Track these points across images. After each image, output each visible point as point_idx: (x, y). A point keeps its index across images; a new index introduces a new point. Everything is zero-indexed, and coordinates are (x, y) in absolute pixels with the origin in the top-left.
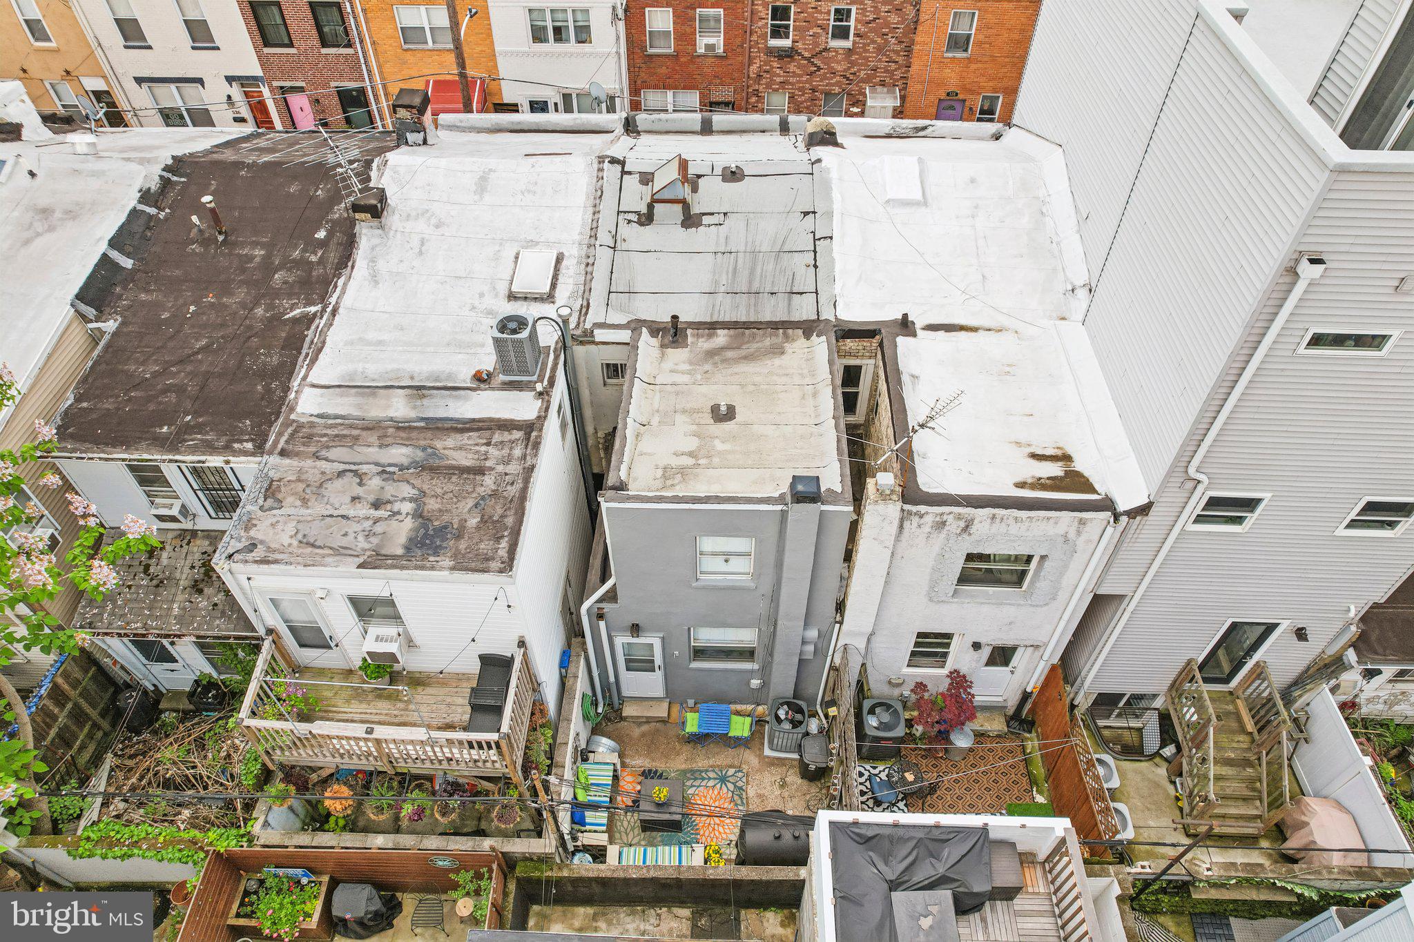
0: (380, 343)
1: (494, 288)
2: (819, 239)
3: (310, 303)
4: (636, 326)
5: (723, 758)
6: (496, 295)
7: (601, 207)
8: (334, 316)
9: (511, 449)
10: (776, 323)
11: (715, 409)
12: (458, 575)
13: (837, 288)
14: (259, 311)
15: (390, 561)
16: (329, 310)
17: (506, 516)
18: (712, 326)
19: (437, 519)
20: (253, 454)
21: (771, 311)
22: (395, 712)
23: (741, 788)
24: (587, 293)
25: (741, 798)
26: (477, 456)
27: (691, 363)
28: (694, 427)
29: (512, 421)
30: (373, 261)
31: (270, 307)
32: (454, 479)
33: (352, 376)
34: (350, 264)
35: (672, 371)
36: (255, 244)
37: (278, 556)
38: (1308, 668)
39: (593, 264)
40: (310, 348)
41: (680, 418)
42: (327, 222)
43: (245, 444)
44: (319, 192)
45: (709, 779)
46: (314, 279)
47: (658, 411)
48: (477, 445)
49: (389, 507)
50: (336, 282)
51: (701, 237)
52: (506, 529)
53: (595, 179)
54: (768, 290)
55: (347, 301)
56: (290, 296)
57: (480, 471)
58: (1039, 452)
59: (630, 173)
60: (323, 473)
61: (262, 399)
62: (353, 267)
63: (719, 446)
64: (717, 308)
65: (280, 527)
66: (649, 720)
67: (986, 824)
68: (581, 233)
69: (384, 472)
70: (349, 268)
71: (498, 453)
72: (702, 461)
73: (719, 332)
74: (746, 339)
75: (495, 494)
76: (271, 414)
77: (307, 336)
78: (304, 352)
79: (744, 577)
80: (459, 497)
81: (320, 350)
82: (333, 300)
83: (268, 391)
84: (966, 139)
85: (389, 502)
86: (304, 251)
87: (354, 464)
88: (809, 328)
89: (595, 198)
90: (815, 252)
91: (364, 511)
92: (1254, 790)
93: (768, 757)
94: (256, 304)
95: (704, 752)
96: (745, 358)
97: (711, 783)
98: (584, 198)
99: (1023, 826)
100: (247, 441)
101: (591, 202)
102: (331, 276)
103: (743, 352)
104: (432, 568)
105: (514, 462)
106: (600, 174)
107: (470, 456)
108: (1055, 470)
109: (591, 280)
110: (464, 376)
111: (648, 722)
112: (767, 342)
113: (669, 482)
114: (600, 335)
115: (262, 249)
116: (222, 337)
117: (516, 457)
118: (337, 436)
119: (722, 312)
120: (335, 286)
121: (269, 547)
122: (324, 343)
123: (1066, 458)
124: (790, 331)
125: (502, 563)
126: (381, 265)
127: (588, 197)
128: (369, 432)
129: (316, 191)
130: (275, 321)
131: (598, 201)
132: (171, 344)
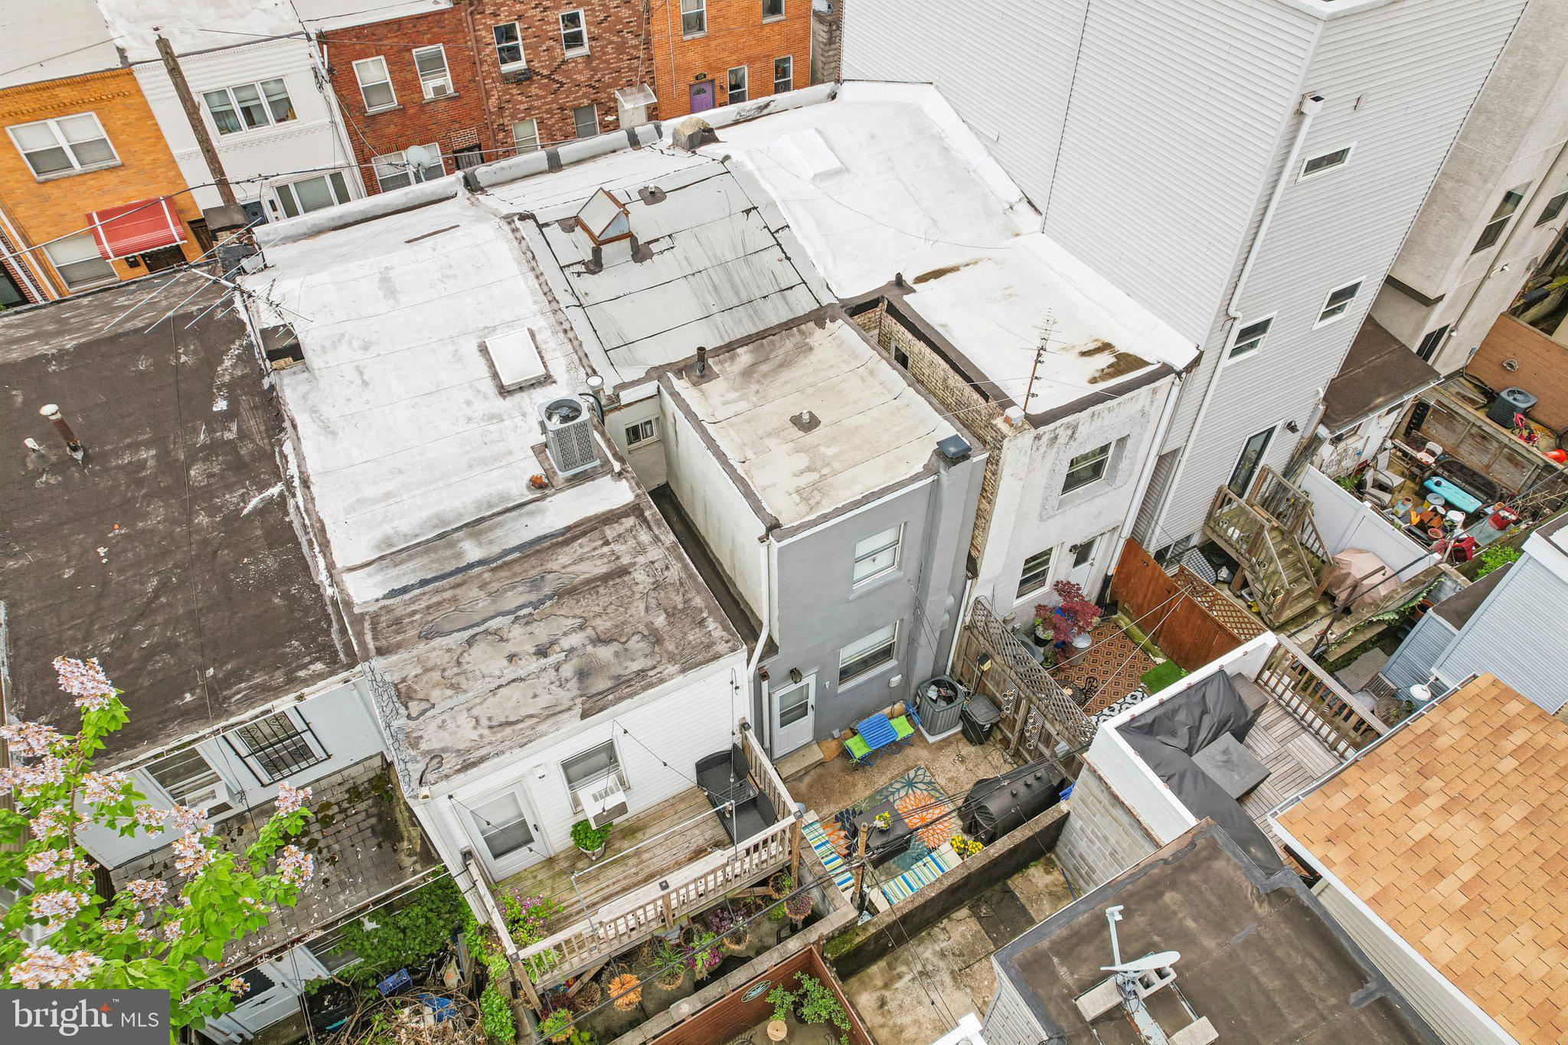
0: (387, 496)
1: (478, 391)
2: (777, 231)
3: (263, 486)
4: (657, 373)
5: (895, 766)
6: (486, 398)
7: (541, 268)
8: (309, 488)
9: (635, 537)
10: (786, 323)
11: (796, 421)
12: (692, 674)
13: (821, 271)
14: (202, 519)
15: (611, 697)
16: (297, 483)
17: (690, 600)
18: (730, 348)
19: (621, 636)
20: (332, 673)
21: (775, 314)
22: (633, 870)
23: (930, 783)
24: (584, 360)
25: (937, 791)
26: (605, 560)
27: (736, 390)
28: (791, 445)
29: (611, 511)
30: (314, 411)
31: (212, 511)
32: (601, 590)
33: (387, 542)
34: (287, 424)
35: (724, 404)
36: (135, 447)
37: (482, 752)
38: (1293, 457)
39: (572, 329)
40: (307, 533)
41: (771, 443)
42: (219, 389)
43: (312, 667)
44: (183, 359)
45: (898, 790)
46: (247, 459)
47: (744, 444)
48: (595, 549)
49: (557, 648)
50: (281, 452)
51: (659, 267)
52: (701, 611)
53: (516, 243)
54: (758, 295)
55: (312, 467)
56: (230, 488)
57: (623, 571)
58: (1085, 349)
59: (547, 225)
60: (449, 650)
61: (292, 611)
62: (294, 427)
63: (830, 452)
64: (722, 329)
65: (451, 725)
66: (807, 770)
67: (1222, 666)
68: (536, 302)
69: (517, 618)
70: (290, 429)
71: (624, 547)
72: (826, 471)
73: (739, 351)
74: (768, 349)
75: (657, 586)
76: (318, 621)
77: (291, 522)
78: (303, 540)
79: (890, 570)
80: (623, 604)
81: (323, 529)
82: (293, 470)
83: (293, 601)
84: (808, 105)
85: (552, 644)
86: (210, 431)
87: (477, 625)
88: (819, 317)
89: (528, 262)
90: (779, 244)
91: (535, 665)
92: (1299, 570)
93: (933, 744)
94: (190, 515)
95: (876, 770)
96: (781, 365)
97: (903, 793)
98: (515, 266)
99: (1246, 653)
100: (311, 663)
101: (526, 267)
102: (268, 448)
103: (777, 361)
104: (662, 681)
105: (650, 548)
106: (518, 235)
107: (599, 562)
108: (1105, 360)
109: (581, 345)
110: (519, 490)
111: (806, 773)
112: (789, 344)
113: (812, 502)
114: (626, 397)
115: (148, 449)
116: (176, 566)
117: (647, 542)
118: (428, 607)
119: (730, 332)
120: (284, 457)
121: (458, 751)
122: (320, 521)
123: (1106, 347)
124: (803, 327)
125: (727, 642)
126: (327, 411)
127: (519, 263)
128: (464, 587)
129: (178, 358)
130: (233, 522)
131: (533, 263)
132: (106, 603)
